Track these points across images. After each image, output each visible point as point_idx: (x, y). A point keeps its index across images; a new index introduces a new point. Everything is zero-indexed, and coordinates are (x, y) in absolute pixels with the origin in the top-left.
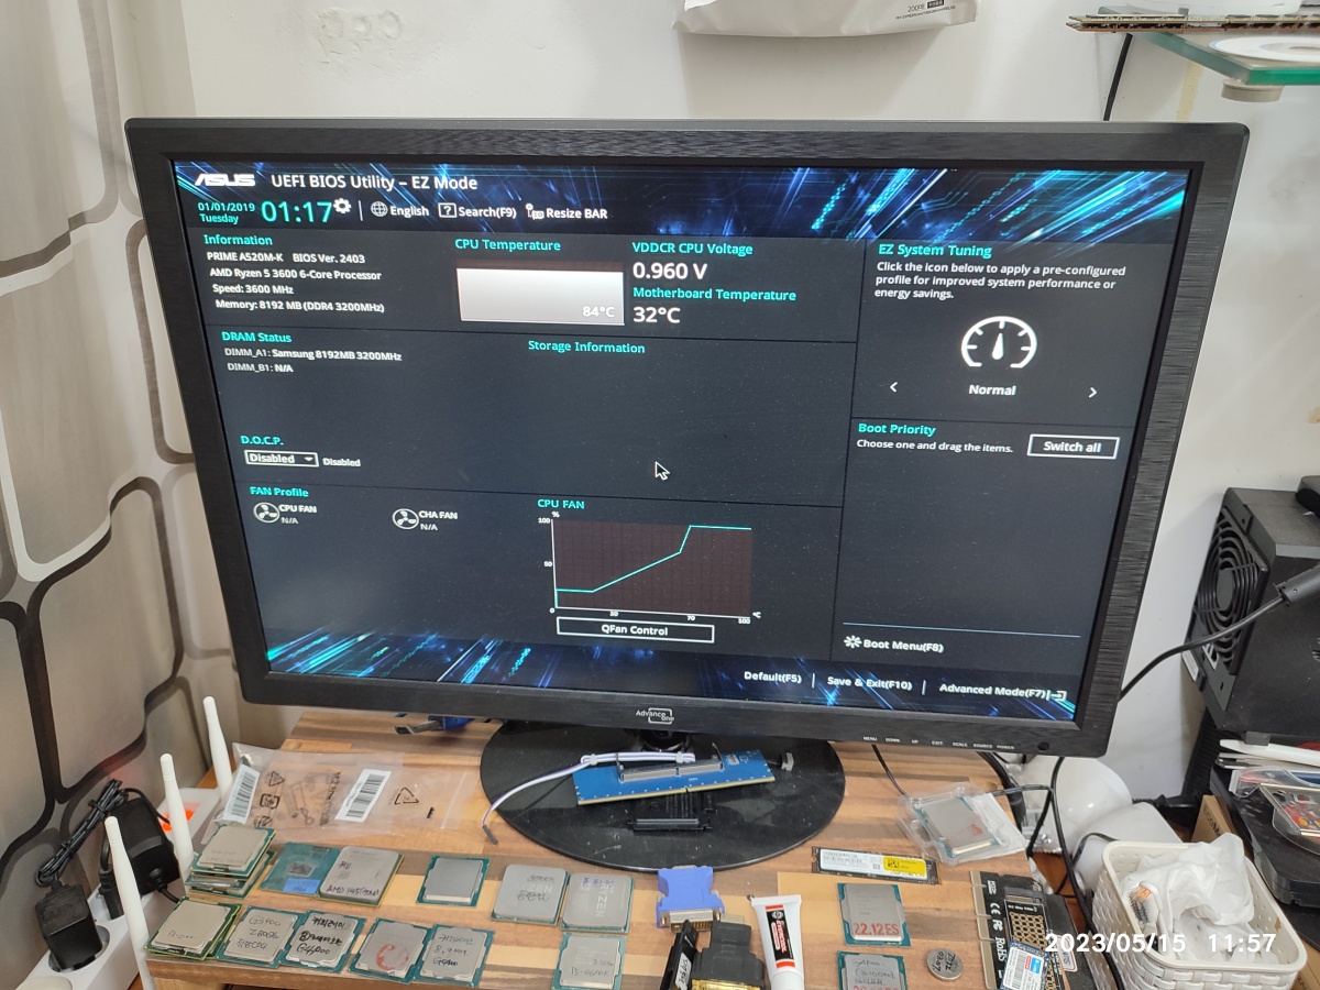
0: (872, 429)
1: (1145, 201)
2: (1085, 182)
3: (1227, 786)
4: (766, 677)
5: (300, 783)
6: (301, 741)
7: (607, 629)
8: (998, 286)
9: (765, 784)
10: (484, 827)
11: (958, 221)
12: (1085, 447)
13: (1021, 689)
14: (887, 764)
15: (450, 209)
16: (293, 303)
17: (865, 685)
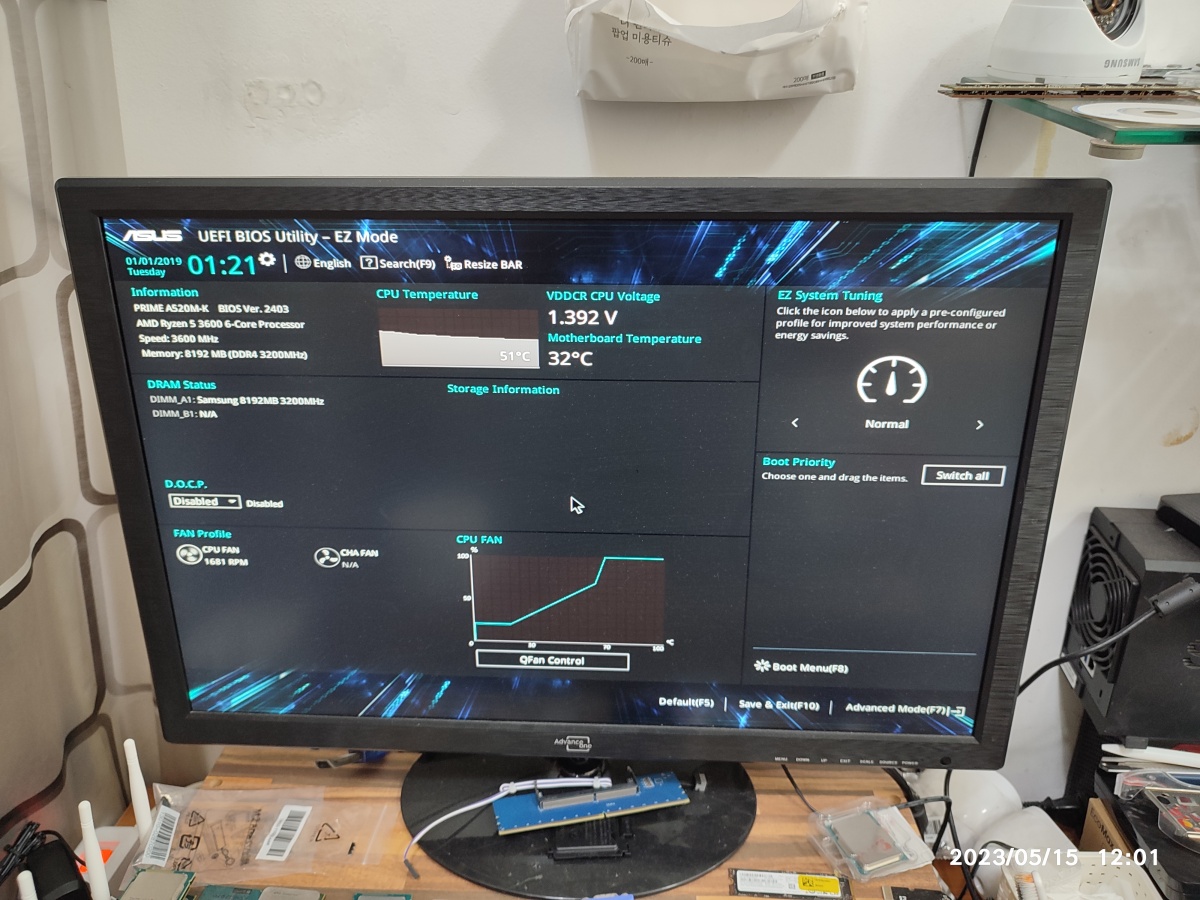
0: (775, 462)
1: (1021, 249)
2: (965, 232)
3: (1112, 790)
4: (681, 703)
5: (221, 821)
6: (221, 778)
7: (525, 661)
8: (889, 328)
9: (680, 806)
10: (406, 862)
11: (851, 268)
12: (974, 476)
13: (922, 706)
14: (795, 781)
15: (371, 261)
16: (218, 352)
17: (774, 707)
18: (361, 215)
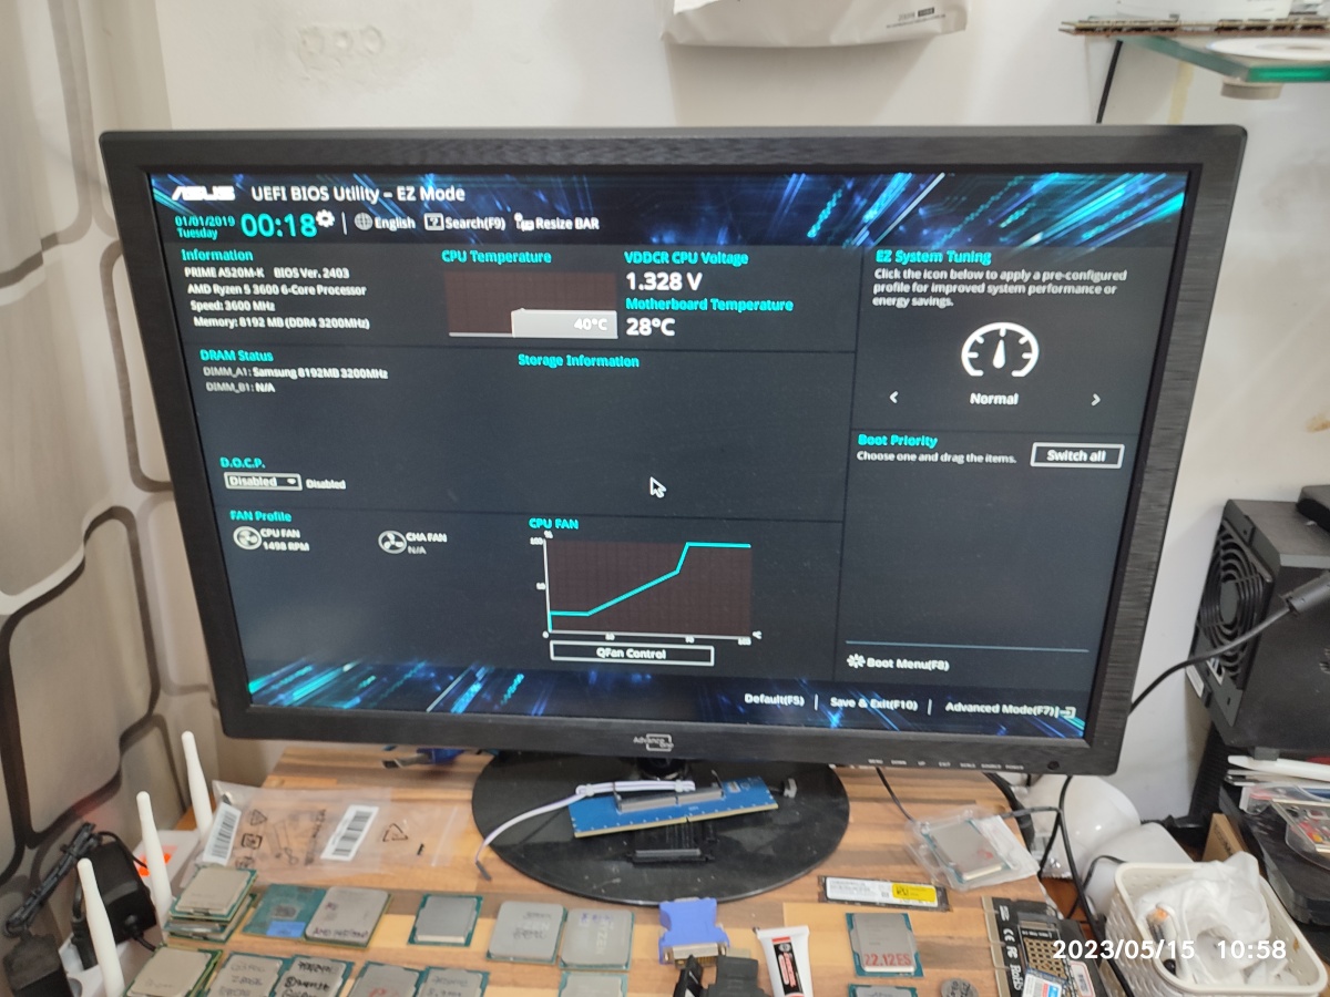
0: (872, 441)
1: (1144, 204)
2: (1084, 185)
3: (1238, 805)
4: (768, 700)
5: (283, 821)
6: (283, 778)
7: (604, 654)
8: (998, 293)
9: (766, 812)
10: (478, 863)
11: (956, 226)
12: (1089, 456)
13: (1028, 706)
14: (893, 788)
15: (437, 221)
16: (274, 319)
17: (869, 705)
18: (424, 170)
